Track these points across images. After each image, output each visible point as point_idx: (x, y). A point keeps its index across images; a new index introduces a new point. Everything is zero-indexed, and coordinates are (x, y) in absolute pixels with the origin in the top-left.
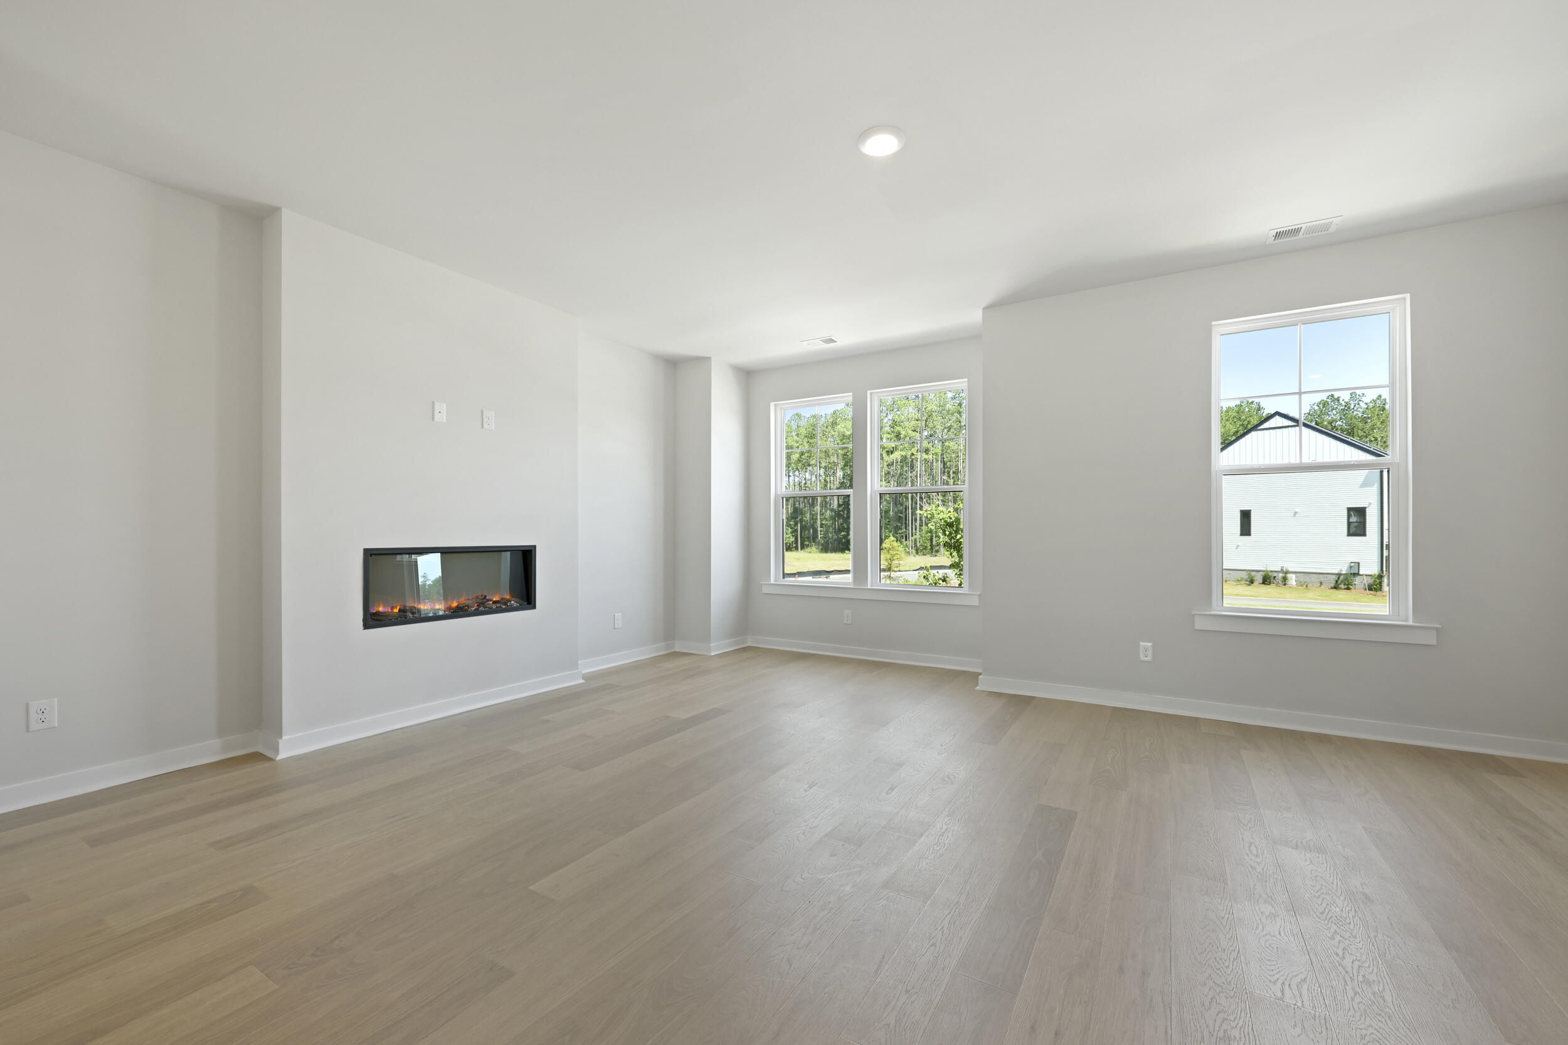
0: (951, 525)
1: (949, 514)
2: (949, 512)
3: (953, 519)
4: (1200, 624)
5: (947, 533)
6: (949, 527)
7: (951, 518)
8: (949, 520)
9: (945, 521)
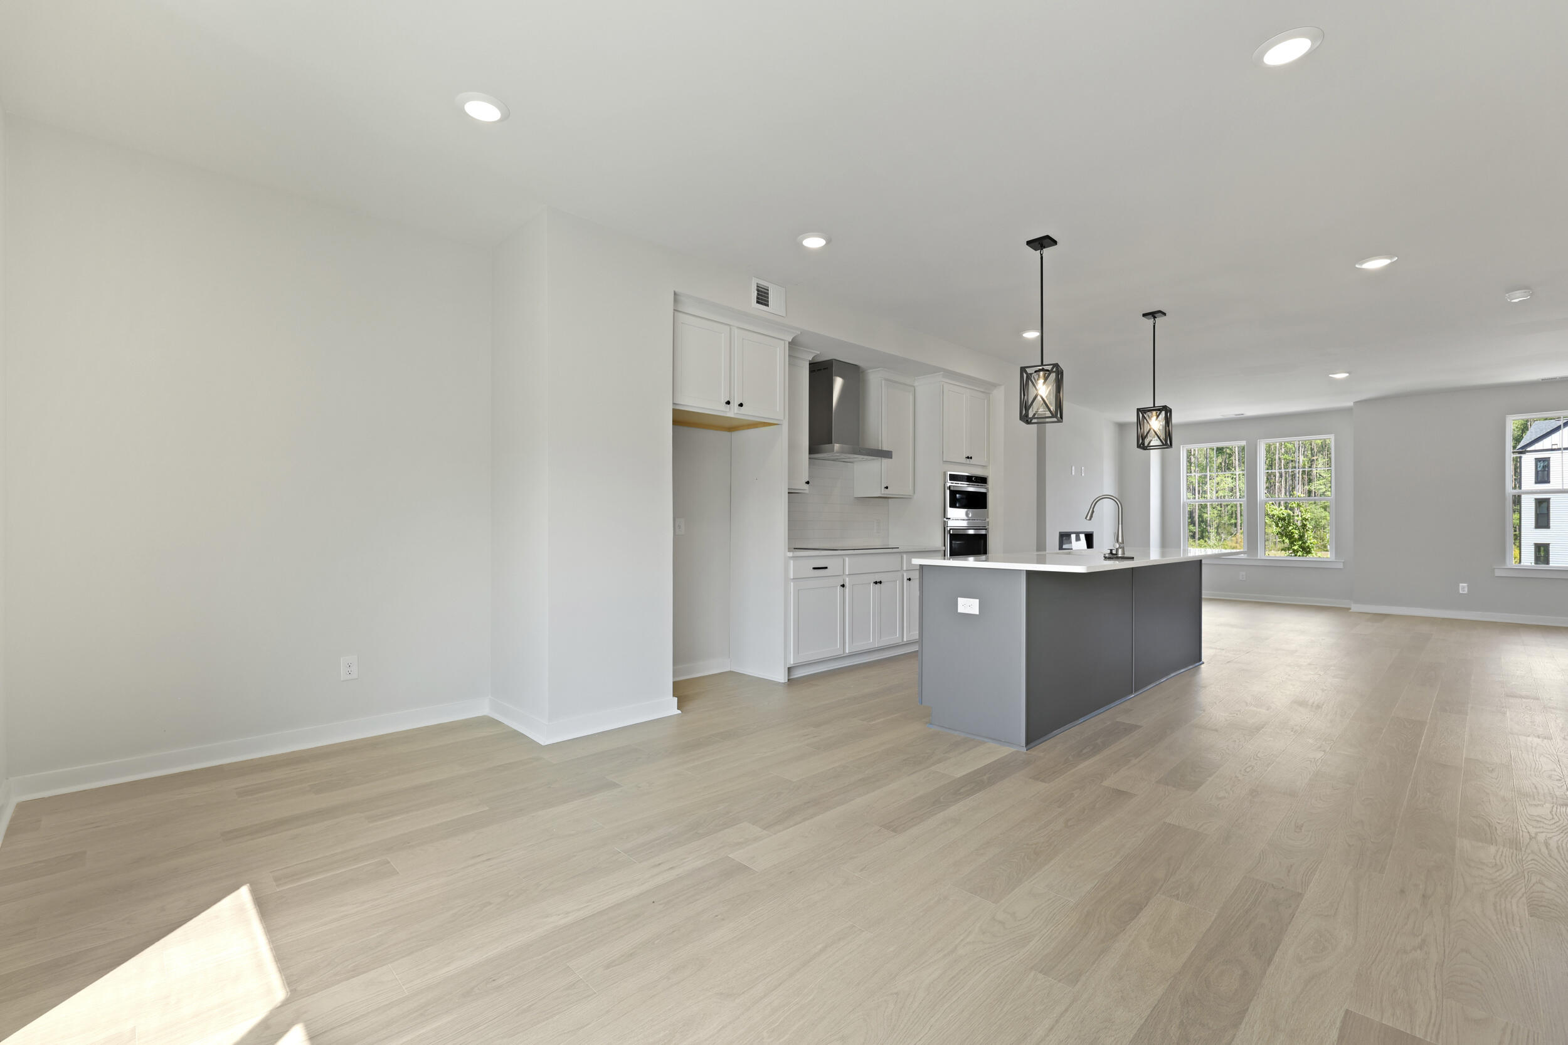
0: (1284, 519)
1: (1282, 511)
2: (1281, 509)
3: (1286, 515)
4: (1498, 573)
5: (1280, 525)
6: (1282, 520)
7: (1283, 514)
8: (1282, 516)
9: (1278, 516)
